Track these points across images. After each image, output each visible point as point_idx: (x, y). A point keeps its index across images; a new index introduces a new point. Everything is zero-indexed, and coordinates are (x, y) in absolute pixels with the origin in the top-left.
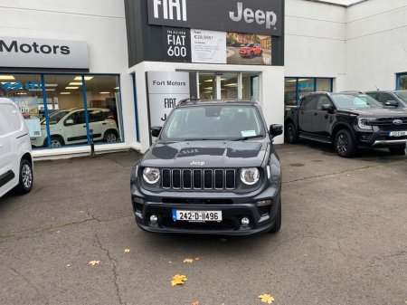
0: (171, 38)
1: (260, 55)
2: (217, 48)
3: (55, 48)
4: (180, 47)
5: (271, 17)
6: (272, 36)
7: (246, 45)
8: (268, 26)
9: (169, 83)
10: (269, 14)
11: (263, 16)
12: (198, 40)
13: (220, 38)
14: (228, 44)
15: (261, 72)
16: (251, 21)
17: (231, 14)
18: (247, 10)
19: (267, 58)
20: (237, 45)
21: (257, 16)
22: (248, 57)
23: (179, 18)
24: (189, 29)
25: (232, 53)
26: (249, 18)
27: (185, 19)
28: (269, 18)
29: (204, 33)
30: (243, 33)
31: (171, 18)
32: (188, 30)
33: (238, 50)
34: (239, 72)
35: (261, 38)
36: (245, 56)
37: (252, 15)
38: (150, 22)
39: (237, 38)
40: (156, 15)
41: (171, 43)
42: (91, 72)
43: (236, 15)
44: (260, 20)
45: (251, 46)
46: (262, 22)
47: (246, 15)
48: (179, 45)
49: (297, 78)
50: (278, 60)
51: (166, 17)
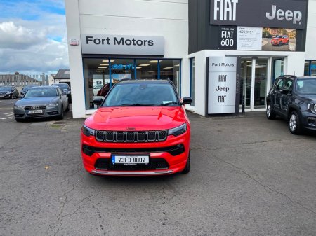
0: (224, 33)
1: (287, 43)
2: (255, 39)
3: (145, 41)
4: (229, 39)
5: (298, 15)
6: (297, 30)
7: (277, 36)
8: (295, 22)
9: (223, 65)
10: (296, 12)
11: (291, 15)
12: (242, 34)
13: (258, 31)
14: (264, 36)
15: (286, 56)
16: (282, 18)
17: (268, 14)
18: (279, 10)
19: (292, 46)
20: (270, 37)
21: (287, 15)
22: (278, 45)
23: (230, 19)
24: (237, 26)
25: (266, 42)
26: (280, 17)
27: (234, 19)
28: (296, 15)
29: (247, 29)
30: (275, 28)
31: (225, 19)
32: (235, 27)
33: (270, 40)
34: (269, 57)
35: (288, 31)
36: (275, 45)
37: (283, 14)
38: (211, 23)
39: (271, 32)
40: (215, 18)
41: (224, 37)
42: (165, 57)
43: (271, 15)
44: (289, 17)
45: (281, 37)
46: (290, 19)
47: (278, 14)
48: (229, 38)
49: (310, 61)
50: (301, 47)
51: (221, 19)
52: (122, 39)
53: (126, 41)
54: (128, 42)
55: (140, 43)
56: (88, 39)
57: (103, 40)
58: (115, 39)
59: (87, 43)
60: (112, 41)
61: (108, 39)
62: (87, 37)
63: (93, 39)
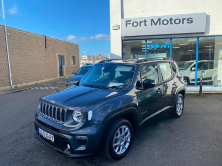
3: (183, 20)
52: (159, 20)
53: (163, 21)
54: (165, 22)
55: (177, 21)
56: (127, 23)
57: (141, 22)
58: (152, 20)
59: (127, 26)
60: (149, 23)
61: (145, 21)
62: (127, 21)
63: (131, 22)
